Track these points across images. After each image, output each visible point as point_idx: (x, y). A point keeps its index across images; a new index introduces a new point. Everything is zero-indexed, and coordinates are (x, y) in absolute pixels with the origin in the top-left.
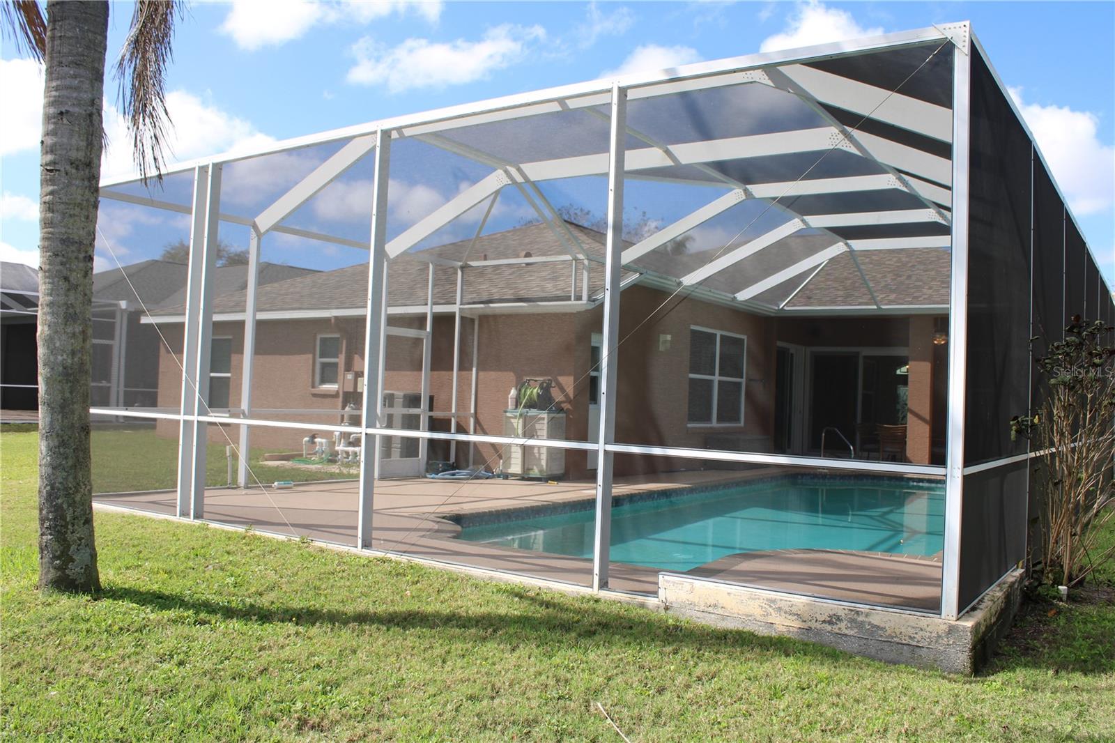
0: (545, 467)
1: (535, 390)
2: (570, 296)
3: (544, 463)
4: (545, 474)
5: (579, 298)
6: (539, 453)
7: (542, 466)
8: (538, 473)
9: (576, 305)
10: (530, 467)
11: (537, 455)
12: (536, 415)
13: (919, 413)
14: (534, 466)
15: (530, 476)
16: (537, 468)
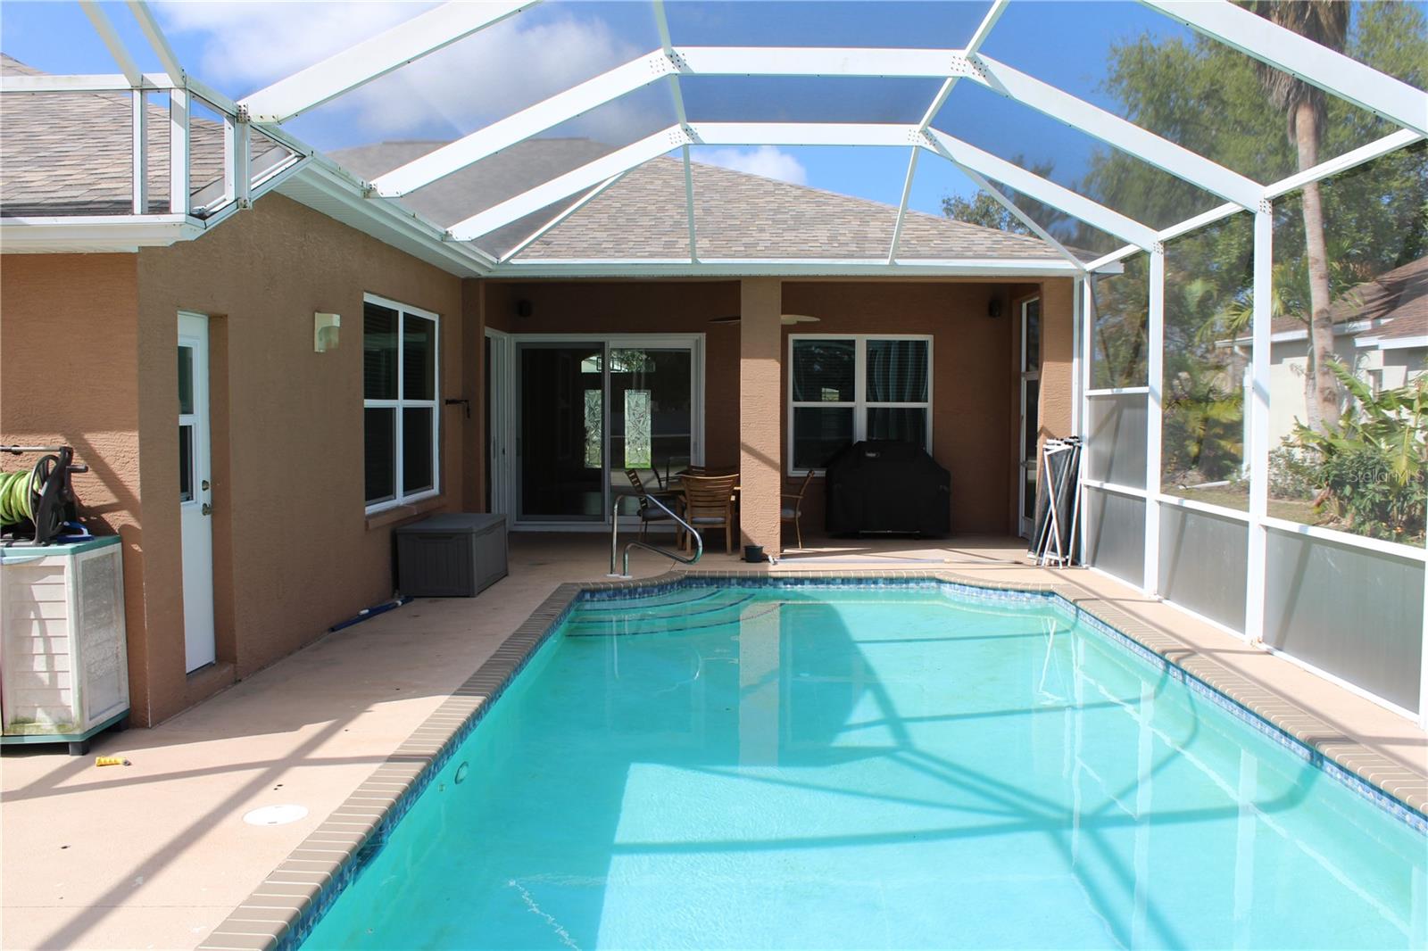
0: (74, 711)
1: (21, 485)
2: (130, 203)
3: (70, 699)
4: (78, 732)
5: (162, 207)
6: (53, 674)
7: (66, 708)
8: (55, 731)
9: (146, 227)
10: (24, 714)
11: (45, 677)
12: (30, 561)
13: (762, 452)
14: (39, 710)
15: (27, 741)
16: (49, 714)
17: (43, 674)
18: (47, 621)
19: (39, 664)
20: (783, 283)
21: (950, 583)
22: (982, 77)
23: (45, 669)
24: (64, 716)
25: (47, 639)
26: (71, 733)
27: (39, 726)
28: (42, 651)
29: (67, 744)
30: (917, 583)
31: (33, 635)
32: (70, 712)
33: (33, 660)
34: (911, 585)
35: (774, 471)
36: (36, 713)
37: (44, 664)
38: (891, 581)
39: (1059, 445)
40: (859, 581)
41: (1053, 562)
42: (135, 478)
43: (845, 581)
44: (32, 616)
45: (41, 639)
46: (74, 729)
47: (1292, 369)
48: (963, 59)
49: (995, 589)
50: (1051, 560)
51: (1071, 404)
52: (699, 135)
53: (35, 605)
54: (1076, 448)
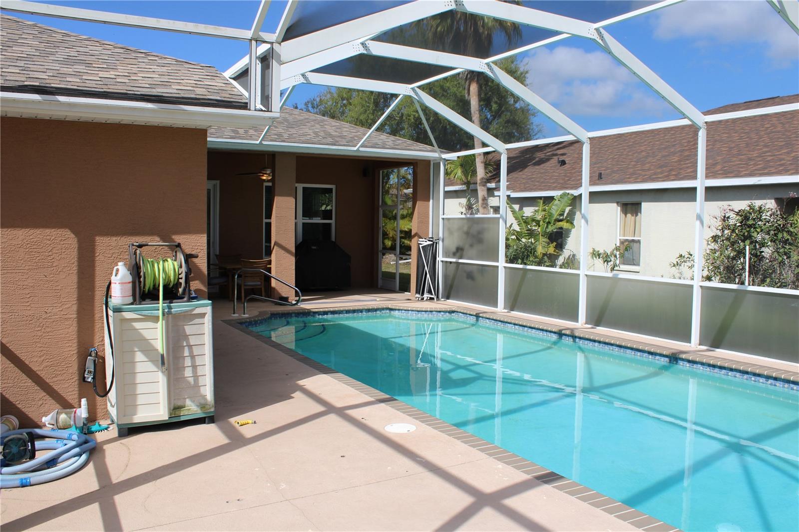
10: (179, 403)
11: (191, 380)
12: (187, 311)
13: (286, 246)
14: (187, 400)
15: (183, 419)
16: (193, 402)
17: (190, 378)
18: (193, 347)
19: (188, 373)
20: (297, 157)
21: (399, 310)
22: (491, 73)
23: (191, 375)
24: (203, 401)
25: (193, 357)
26: (209, 411)
27: (189, 409)
28: (190, 365)
29: (205, 418)
30: (381, 311)
31: (185, 355)
32: (206, 399)
33: (184, 371)
34: (378, 312)
35: (292, 256)
36: (185, 402)
37: (191, 372)
38: (369, 310)
39: (426, 242)
40: (354, 311)
41: (429, 298)
42: (204, 261)
43: (348, 312)
44: (185, 344)
45: (189, 357)
46: (210, 408)
47: (459, 205)
48: (484, 63)
49: (426, 311)
50: (427, 297)
51: (429, 221)
52: (309, 79)
53: (186, 337)
54: (435, 244)
